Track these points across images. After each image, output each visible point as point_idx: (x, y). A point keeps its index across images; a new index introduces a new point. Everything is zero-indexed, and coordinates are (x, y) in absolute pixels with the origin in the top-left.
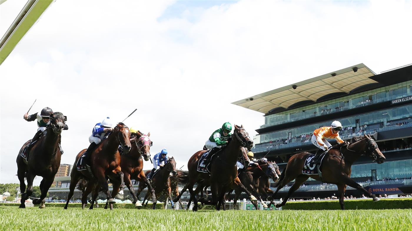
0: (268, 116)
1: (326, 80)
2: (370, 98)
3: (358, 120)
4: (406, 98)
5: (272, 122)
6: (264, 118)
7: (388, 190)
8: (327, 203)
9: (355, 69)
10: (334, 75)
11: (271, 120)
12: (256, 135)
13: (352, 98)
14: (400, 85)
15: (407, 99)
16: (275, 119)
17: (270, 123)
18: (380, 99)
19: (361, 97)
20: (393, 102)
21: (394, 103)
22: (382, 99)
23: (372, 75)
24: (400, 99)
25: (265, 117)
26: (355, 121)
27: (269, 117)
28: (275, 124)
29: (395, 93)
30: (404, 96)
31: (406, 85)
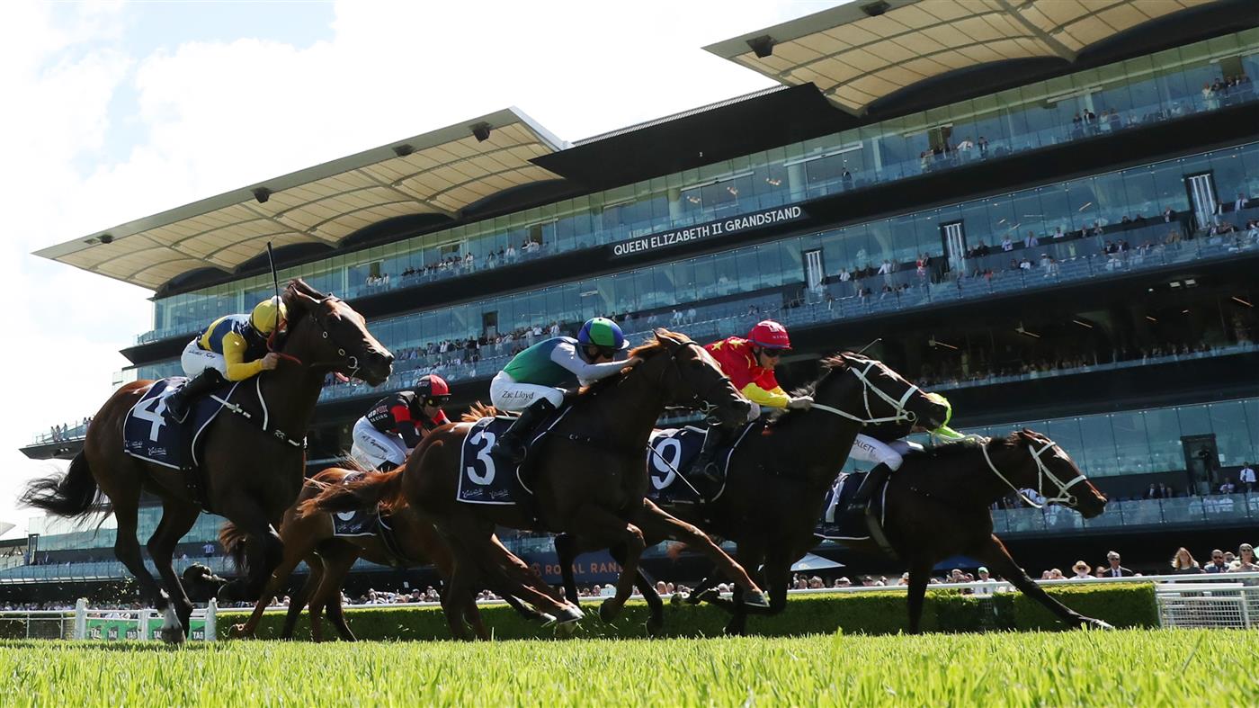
0: (165, 300)
1: (377, 171)
2: (537, 235)
3: (490, 314)
4: (665, 236)
5: (180, 320)
6: (152, 305)
7: (598, 569)
8: (377, 616)
9: (481, 129)
10: (403, 149)
11: (178, 314)
12: (124, 369)
13: (470, 236)
14: (643, 188)
15: (669, 238)
16: (192, 310)
17: (172, 326)
18: (572, 239)
19: (503, 231)
20: (619, 249)
21: (620, 252)
22: (579, 239)
23: (540, 151)
24: (643, 238)
25: (154, 304)
26: (481, 318)
27: (172, 303)
28: (191, 331)
29: (625, 216)
30: (658, 228)
31: (665, 189)
